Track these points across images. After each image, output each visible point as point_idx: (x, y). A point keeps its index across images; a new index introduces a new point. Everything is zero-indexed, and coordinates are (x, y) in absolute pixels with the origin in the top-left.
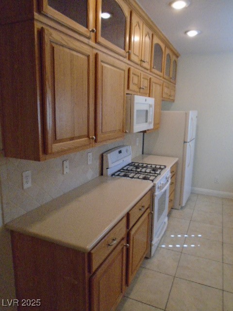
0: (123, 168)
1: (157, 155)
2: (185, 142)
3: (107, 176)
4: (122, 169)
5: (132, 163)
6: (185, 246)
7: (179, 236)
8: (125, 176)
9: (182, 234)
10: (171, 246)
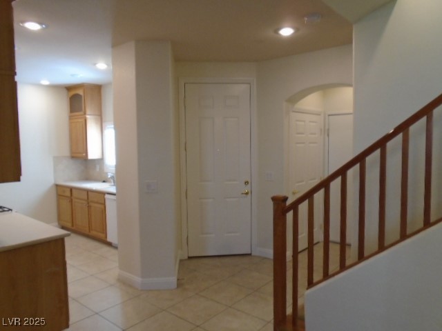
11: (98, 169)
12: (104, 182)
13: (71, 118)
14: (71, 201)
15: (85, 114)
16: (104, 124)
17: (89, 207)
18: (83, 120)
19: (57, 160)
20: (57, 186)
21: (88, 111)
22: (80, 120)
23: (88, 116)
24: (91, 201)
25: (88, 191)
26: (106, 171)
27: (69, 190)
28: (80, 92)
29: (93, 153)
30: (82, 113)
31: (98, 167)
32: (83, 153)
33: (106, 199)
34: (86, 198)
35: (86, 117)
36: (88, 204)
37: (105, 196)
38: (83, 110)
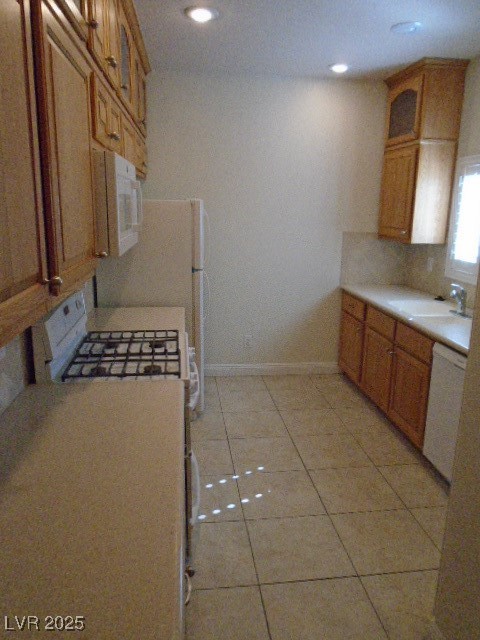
0: (78, 351)
1: (136, 306)
2: (193, 270)
3: (50, 383)
4: (77, 354)
5: (90, 333)
6: (245, 501)
7: (223, 481)
8: (98, 372)
9: (227, 475)
10: (216, 512)
12: (440, 299)
13: (388, 148)
14: (363, 330)
15: (418, 137)
17: (395, 357)
18: (411, 152)
19: (350, 239)
20: (344, 293)
21: (426, 131)
22: (406, 153)
23: (422, 142)
24: (400, 346)
25: (398, 321)
27: (362, 306)
28: (415, 85)
29: (425, 228)
30: (412, 135)
31: (431, 261)
32: (403, 229)
33: (434, 354)
34: (391, 336)
35: (419, 144)
36: (393, 350)
37: (433, 345)
38: (415, 127)
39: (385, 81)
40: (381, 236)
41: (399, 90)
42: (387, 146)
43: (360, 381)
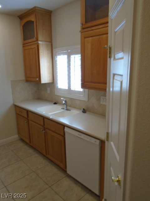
11: (49, 91)
12: (55, 103)
14: (28, 122)
15: (37, 40)
16: (54, 50)
18: (35, 46)
20: (16, 106)
21: (40, 38)
22: (33, 47)
23: (39, 42)
24: (47, 128)
25: (44, 118)
26: (57, 93)
27: (26, 111)
28: (32, 18)
29: (45, 77)
30: (34, 39)
31: (49, 89)
32: (37, 78)
33: (65, 132)
34: (42, 124)
35: (38, 43)
36: (45, 130)
37: (64, 128)
38: (36, 36)
39: (18, 17)
40: (27, 81)
41: (25, 20)
42: (24, 44)
43: (30, 143)
